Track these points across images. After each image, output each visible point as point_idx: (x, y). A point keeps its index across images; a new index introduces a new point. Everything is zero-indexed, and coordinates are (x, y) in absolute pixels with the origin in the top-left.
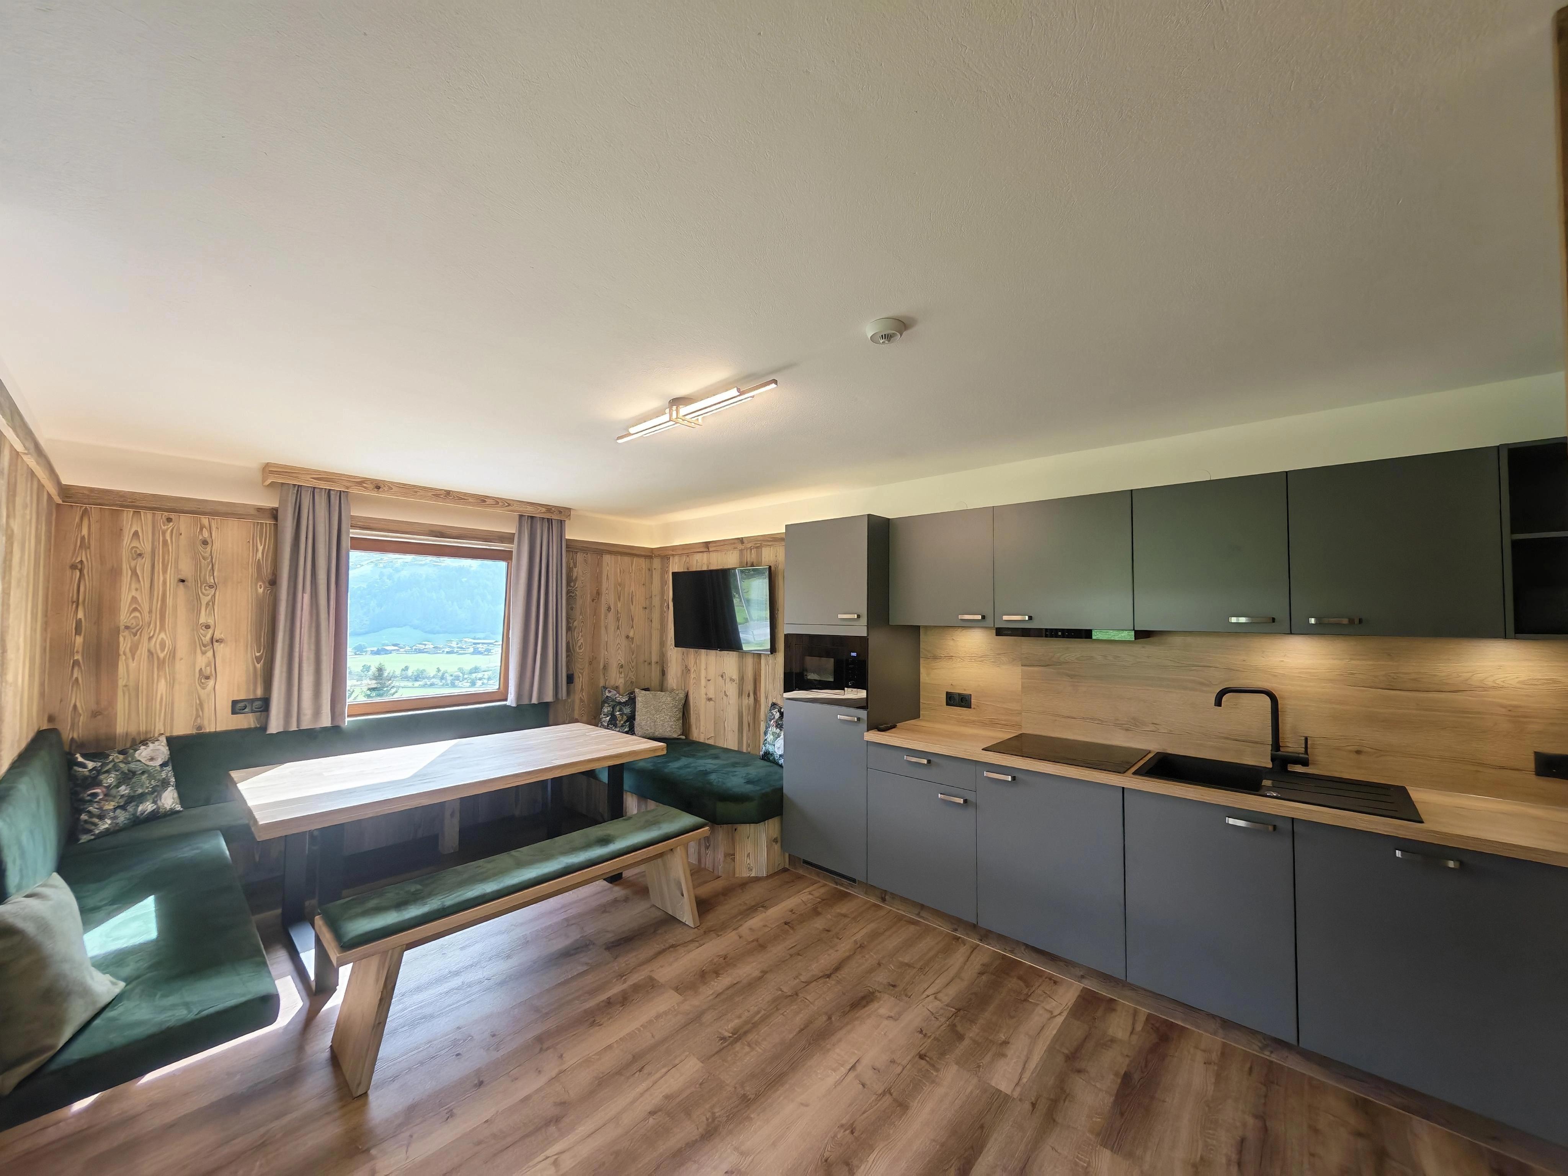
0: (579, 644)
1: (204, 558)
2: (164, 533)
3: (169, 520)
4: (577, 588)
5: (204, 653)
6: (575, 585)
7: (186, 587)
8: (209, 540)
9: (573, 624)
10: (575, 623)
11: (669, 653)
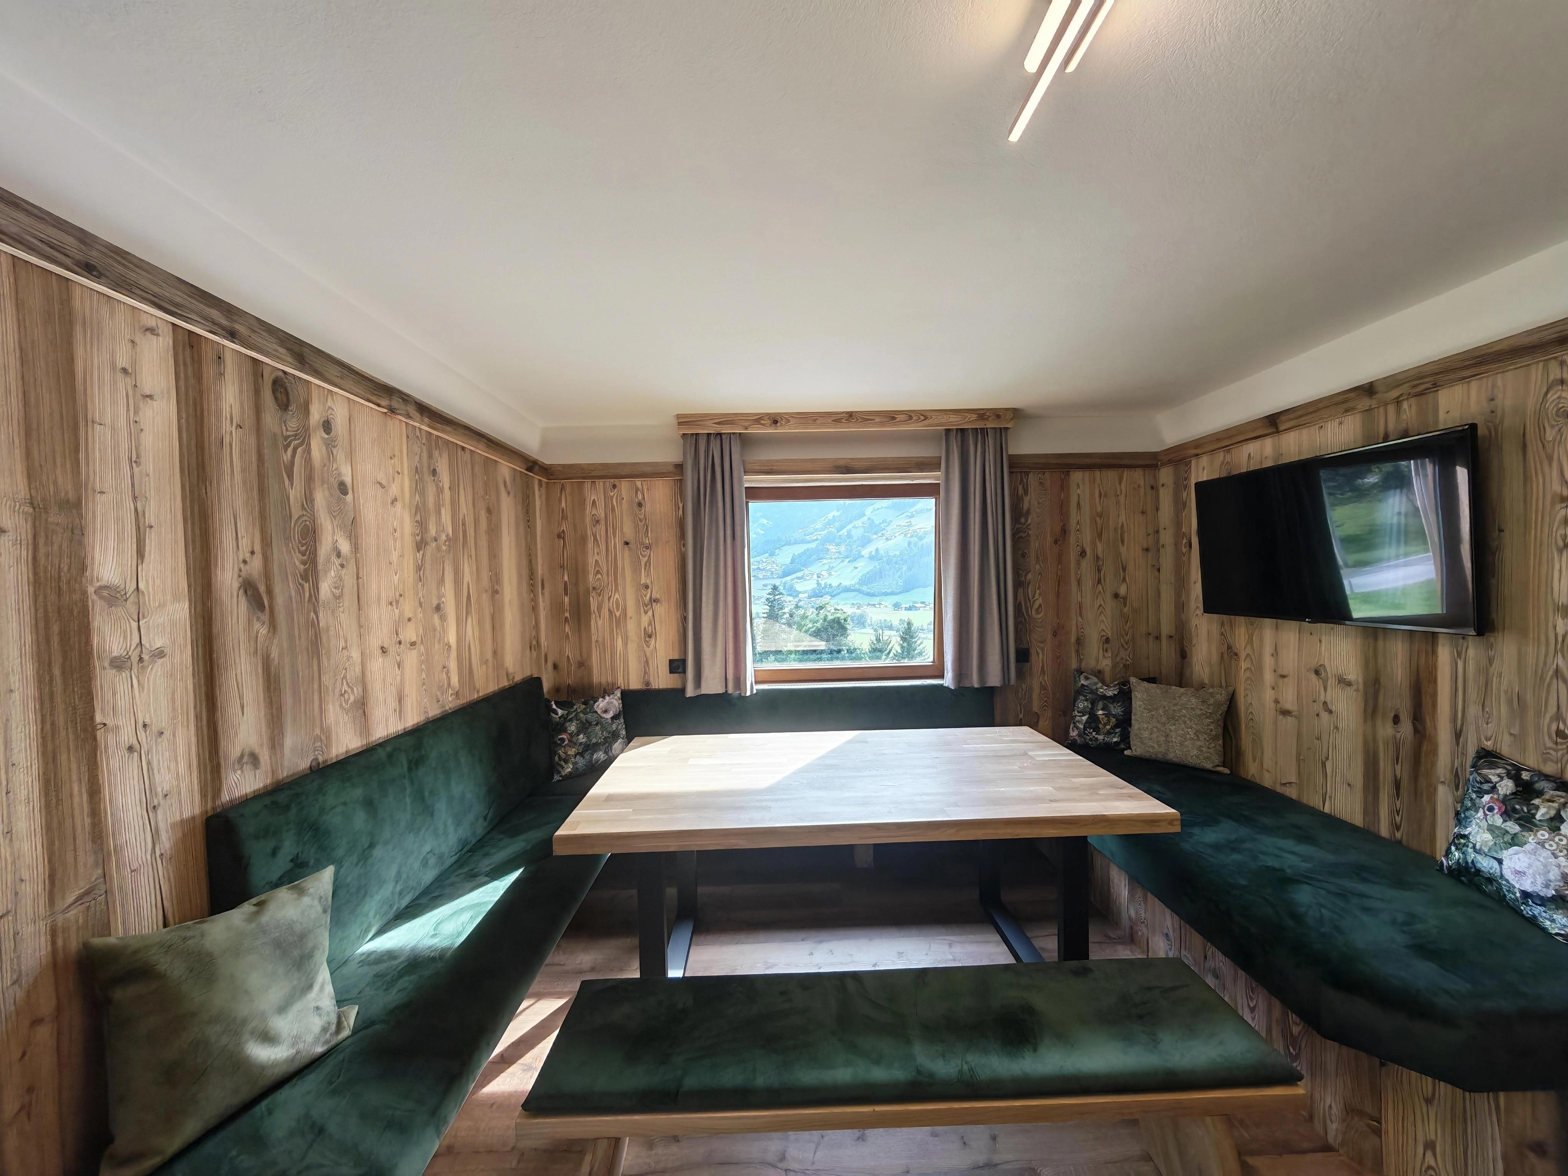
0: (1036, 605)
1: (641, 521)
2: (612, 498)
3: (614, 486)
4: (1029, 525)
5: (646, 613)
6: (1027, 520)
7: (630, 549)
8: (643, 502)
9: (1025, 578)
10: (1030, 576)
11: (1194, 622)
